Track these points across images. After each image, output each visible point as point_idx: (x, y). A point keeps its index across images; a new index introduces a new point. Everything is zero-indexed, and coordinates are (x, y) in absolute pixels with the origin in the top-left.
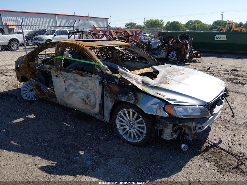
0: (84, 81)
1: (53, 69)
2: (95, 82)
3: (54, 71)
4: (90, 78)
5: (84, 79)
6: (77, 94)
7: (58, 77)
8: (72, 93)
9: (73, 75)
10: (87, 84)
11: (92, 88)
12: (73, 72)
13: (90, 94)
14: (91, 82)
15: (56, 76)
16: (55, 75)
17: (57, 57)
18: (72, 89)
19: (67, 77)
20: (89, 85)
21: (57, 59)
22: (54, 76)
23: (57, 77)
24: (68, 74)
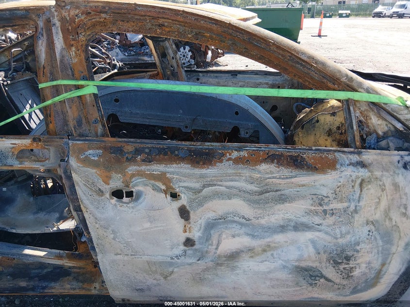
0: (324, 192)
1: (79, 160)
2: (396, 186)
3: (92, 171)
4: (363, 173)
5: (325, 181)
6: (269, 254)
7: (130, 194)
8: (234, 256)
9: (246, 172)
10: (346, 205)
11: (378, 216)
12: (235, 154)
13: (358, 244)
14: (371, 191)
15: (117, 194)
16: (107, 189)
17: (78, 87)
18: (237, 239)
19: (204, 186)
20: (362, 203)
21: (80, 97)
22: (101, 192)
23: (125, 199)
24: (210, 172)
